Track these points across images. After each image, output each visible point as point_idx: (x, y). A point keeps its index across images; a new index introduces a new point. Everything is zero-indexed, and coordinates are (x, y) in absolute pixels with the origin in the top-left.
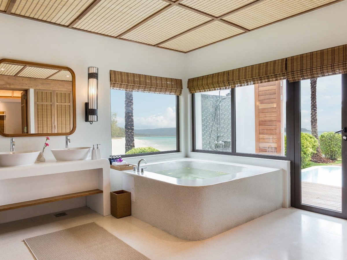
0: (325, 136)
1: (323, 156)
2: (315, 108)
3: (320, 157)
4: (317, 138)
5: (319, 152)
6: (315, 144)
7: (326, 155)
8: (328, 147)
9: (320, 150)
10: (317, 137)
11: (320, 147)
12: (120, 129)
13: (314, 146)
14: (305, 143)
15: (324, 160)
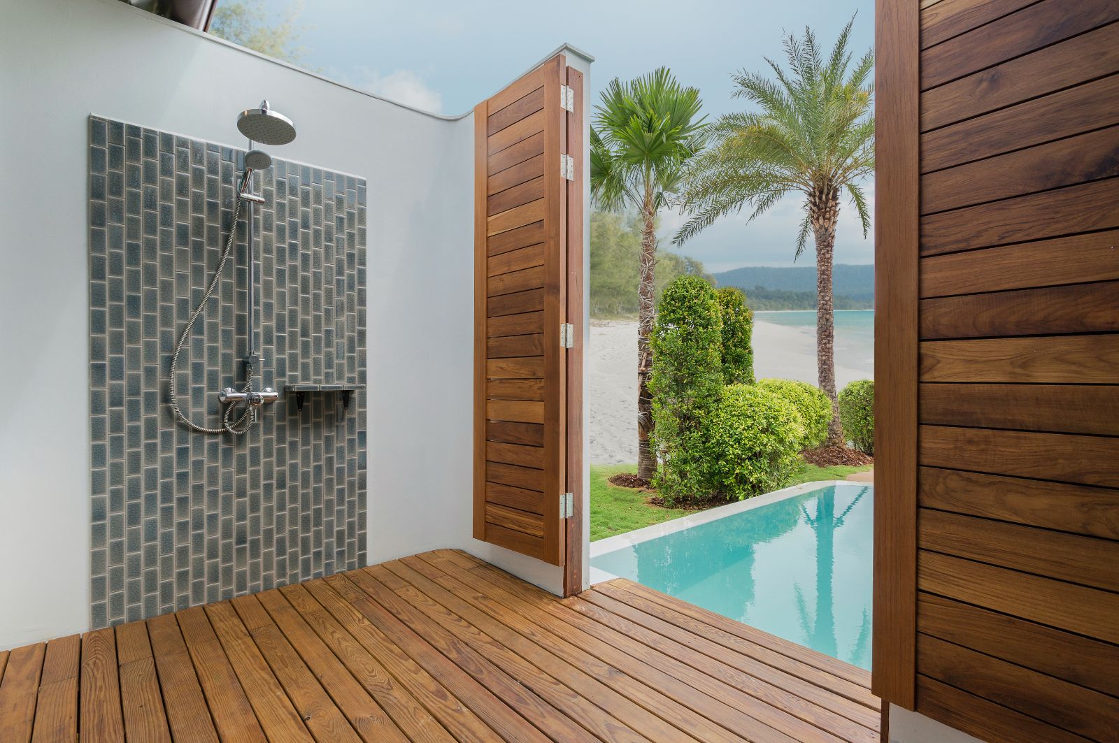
0: (855, 392)
1: (850, 445)
2: (828, 316)
3: (840, 448)
4: (833, 398)
5: (836, 434)
6: (822, 413)
7: (855, 441)
8: (859, 422)
9: (839, 429)
10: (834, 394)
11: (840, 420)
12: (673, 262)
13: (821, 417)
14: (783, 409)
15: (849, 456)
